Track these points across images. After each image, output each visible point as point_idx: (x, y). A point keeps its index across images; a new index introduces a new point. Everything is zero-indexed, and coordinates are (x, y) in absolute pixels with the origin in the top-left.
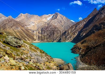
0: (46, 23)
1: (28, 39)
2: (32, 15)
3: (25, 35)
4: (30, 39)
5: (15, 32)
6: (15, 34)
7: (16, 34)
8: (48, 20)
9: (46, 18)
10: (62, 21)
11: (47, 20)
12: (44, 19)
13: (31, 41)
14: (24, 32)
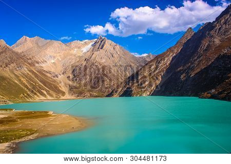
0: (80, 57)
1: (46, 91)
2: (48, 41)
3: (40, 83)
4: (51, 92)
5: (15, 75)
6: (16, 82)
7: (20, 80)
8: (84, 52)
9: (79, 48)
10: (115, 55)
11: (82, 51)
12: (76, 50)
13: (55, 95)
14: (36, 76)
